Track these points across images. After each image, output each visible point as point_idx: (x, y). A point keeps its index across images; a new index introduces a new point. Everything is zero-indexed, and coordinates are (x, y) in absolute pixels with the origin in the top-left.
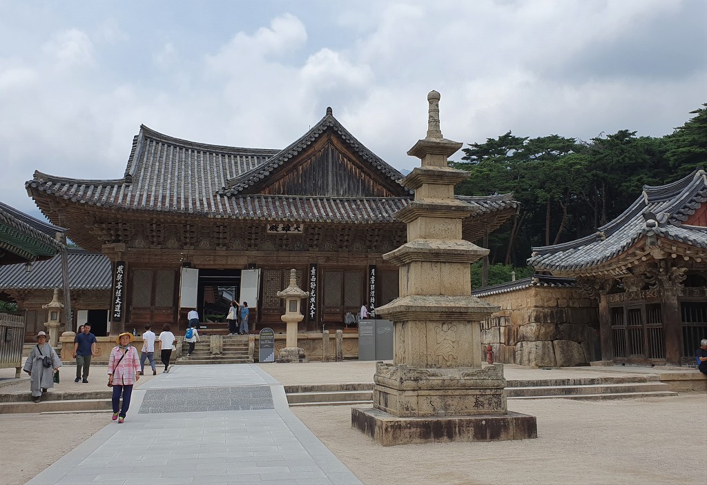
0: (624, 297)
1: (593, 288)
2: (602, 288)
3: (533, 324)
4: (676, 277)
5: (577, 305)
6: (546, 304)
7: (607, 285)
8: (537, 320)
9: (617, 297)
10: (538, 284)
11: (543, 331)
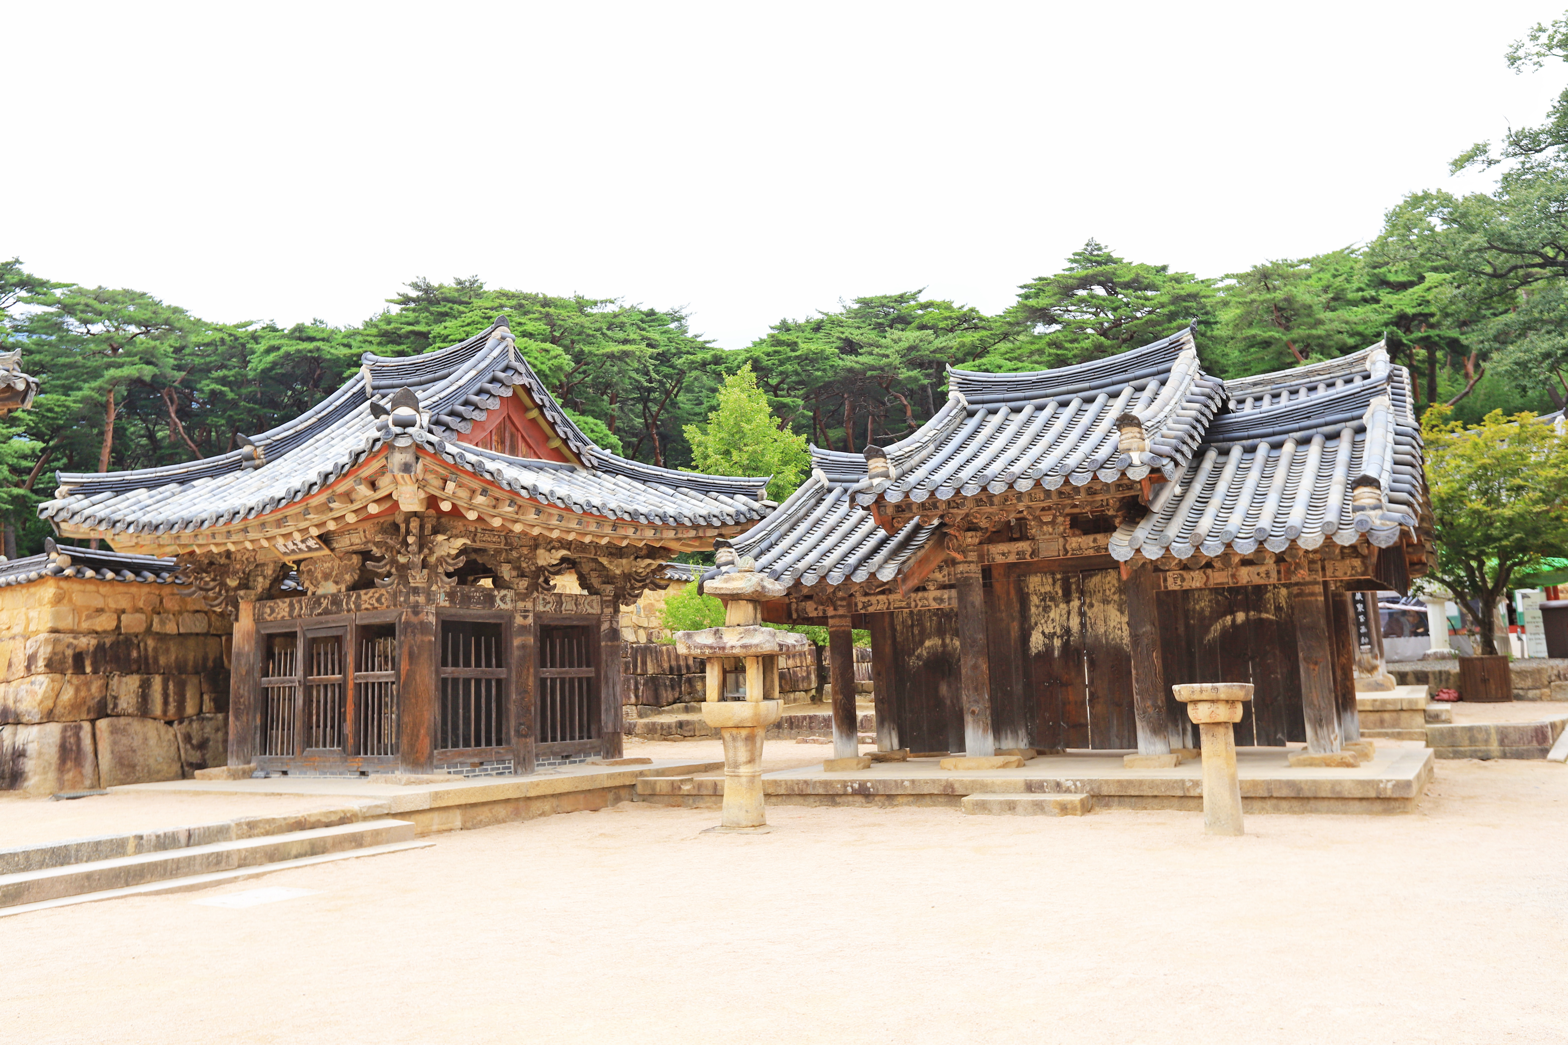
0: (302, 607)
1: (223, 584)
2: (245, 585)
3: (41, 678)
4: (441, 560)
5: (171, 628)
6: (85, 626)
7: (260, 579)
8: (52, 666)
9: (282, 608)
10: (68, 572)
11: (68, 694)
